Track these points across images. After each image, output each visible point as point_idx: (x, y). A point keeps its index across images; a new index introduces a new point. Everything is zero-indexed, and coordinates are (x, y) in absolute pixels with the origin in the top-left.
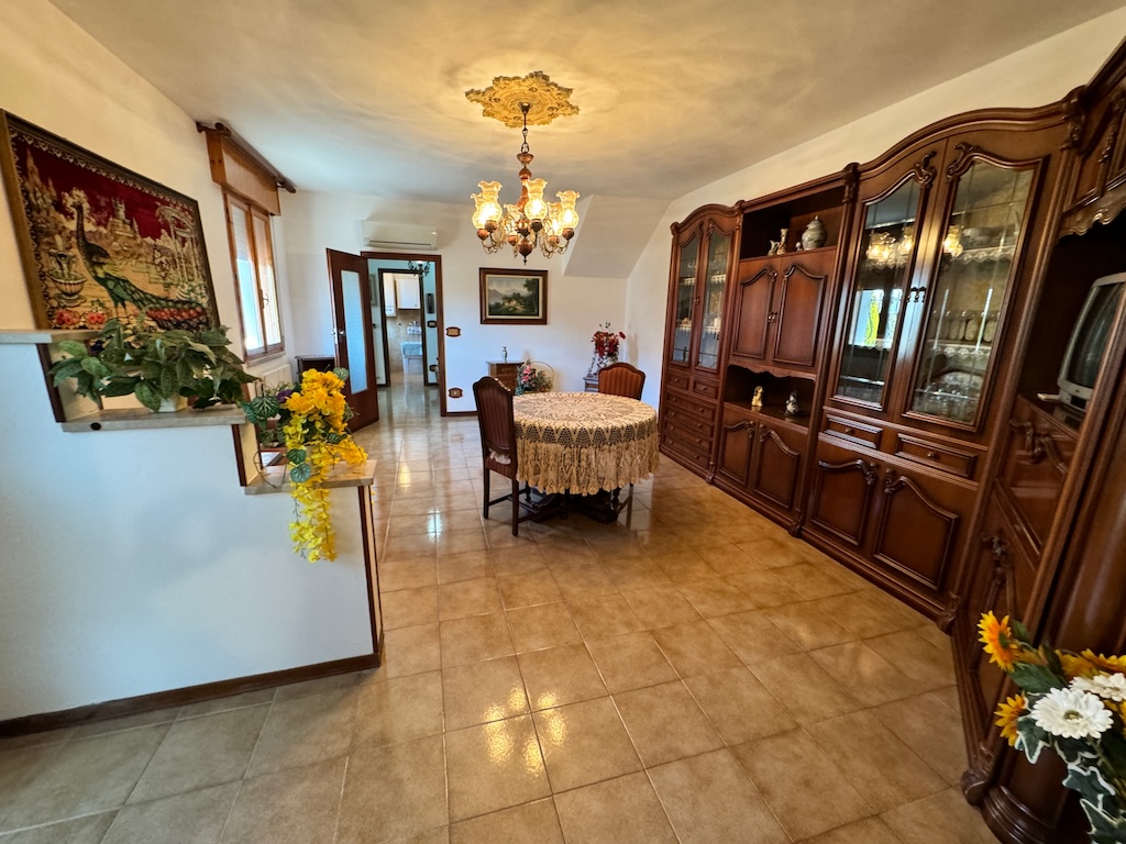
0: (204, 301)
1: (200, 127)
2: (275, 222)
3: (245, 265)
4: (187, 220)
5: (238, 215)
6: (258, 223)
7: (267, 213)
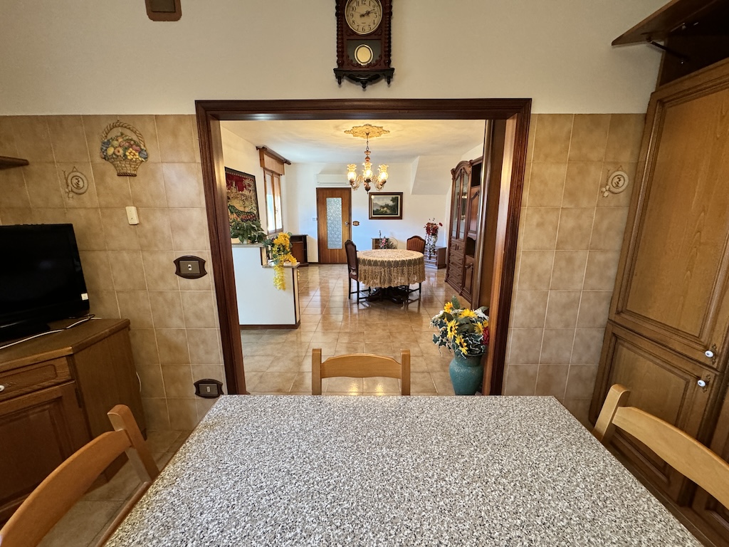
0: (255, 212)
1: (257, 148)
2: (282, 178)
3: (270, 196)
4: (252, 184)
5: (268, 178)
6: (275, 179)
7: (279, 175)
